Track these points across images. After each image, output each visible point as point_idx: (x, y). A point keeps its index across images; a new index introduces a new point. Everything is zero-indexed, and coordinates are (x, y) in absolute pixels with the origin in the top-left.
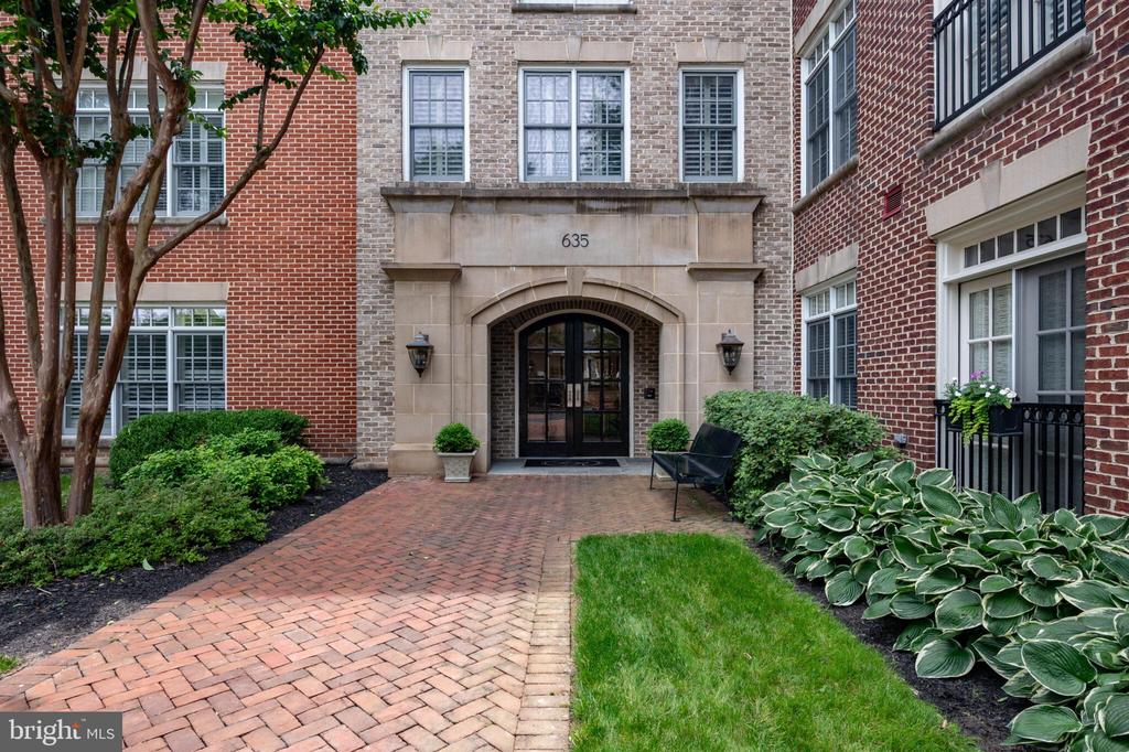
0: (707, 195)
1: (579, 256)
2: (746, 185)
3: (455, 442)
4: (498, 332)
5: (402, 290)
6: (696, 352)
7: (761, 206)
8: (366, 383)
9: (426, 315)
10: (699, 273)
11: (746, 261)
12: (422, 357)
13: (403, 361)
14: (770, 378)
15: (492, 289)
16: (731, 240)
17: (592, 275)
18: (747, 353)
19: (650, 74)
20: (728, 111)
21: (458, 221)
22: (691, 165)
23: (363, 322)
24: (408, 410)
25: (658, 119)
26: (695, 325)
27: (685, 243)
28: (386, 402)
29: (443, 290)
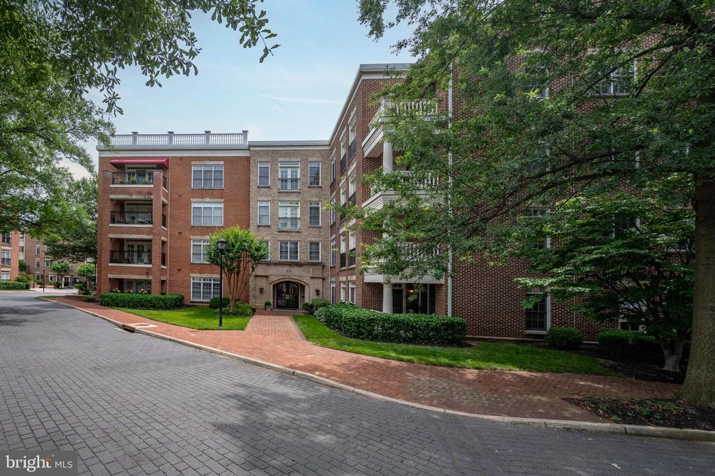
0: (313, 264)
1: (290, 274)
2: (321, 263)
3: (268, 304)
4: (274, 286)
5: (257, 278)
6: (311, 291)
7: (324, 266)
8: (251, 294)
9: (262, 283)
10: (312, 278)
11: (321, 276)
12: (262, 290)
13: (258, 290)
14: (325, 296)
15: (274, 279)
16: (318, 272)
17: (293, 277)
18: (321, 292)
19: (303, 243)
20: (318, 249)
21: (268, 267)
22: (311, 258)
23: (250, 283)
24: (259, 298)
25: (305, 250)
26: (311, 286)
27: (310, 273)
28: (255, 297)
29: (265, 279)
